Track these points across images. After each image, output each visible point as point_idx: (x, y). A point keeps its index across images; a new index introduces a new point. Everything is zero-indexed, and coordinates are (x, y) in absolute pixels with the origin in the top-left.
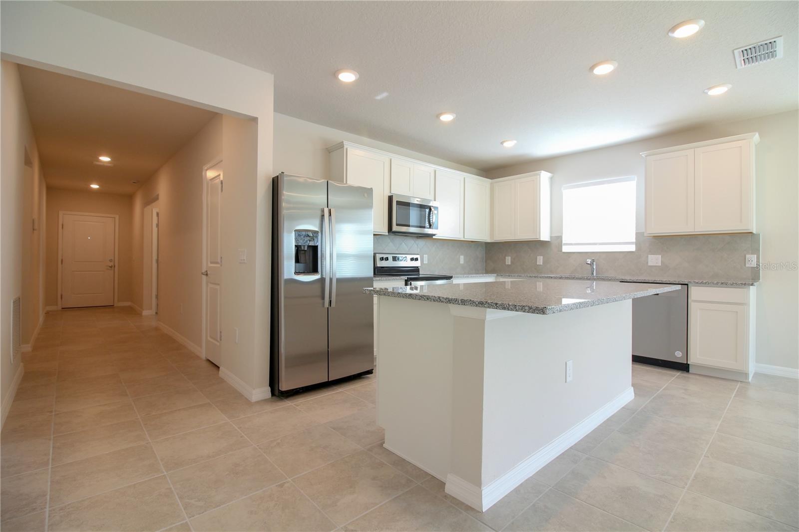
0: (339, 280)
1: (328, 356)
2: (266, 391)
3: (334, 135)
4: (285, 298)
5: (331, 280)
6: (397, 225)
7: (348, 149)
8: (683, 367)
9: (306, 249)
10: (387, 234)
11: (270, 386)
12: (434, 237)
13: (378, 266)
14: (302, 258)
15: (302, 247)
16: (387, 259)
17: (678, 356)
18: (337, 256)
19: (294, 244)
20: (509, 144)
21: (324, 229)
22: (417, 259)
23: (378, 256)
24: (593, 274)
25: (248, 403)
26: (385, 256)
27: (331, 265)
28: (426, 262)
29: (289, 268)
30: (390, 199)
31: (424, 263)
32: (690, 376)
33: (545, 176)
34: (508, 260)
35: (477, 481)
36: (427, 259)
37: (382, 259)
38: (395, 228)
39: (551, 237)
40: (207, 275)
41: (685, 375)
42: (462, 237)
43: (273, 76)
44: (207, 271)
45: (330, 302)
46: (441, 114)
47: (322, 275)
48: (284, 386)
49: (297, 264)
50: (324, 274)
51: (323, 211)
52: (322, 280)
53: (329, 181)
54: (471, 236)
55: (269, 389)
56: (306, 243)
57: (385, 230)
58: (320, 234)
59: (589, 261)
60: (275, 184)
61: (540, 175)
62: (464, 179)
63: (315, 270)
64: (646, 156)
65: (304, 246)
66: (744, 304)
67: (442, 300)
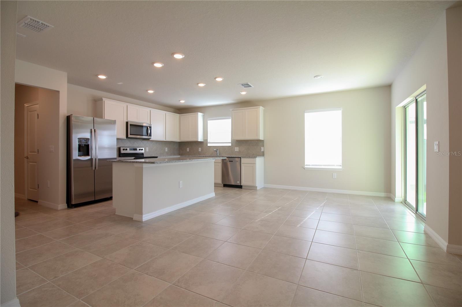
0: (99, 159)
1: (95, 193)
2: (65, 206)
3: (98, 93)
4: (74, 168)
5: (96, 159)
6: (130, 135)
7: (105, 101)
8: (240, 187)
9: (83, 146)
10: (126, 138)
11: (67, 203)
12: (150, 140)
13: (122, 152)
14: (81, 149)
15: (82, 145)
16: (126, 150)
17: (238, 183)
18: (99, 148)
19: (77, 144)
20: (182, 102)
21: (92, 138)
22: (142, 150)
23: (122, 149)
24: (217, 155)
25: (57, 210)
26: (125, 148)
27: (95, 153)
28: (147, 150)
29: (75, 155)
30: (127, 123)
31: (147, 151)
32: (243, 189)
33: (200, 115)
34: (188, 150)
35: (141, 213)
36: (148, 149)
37: (124, 150)
38: (129, 136)
39: (204, 140)
40: (28, 158)
41: (241, 189)
42: (165, 139)
43: (67, 73)
44: (28, 156)
45: (95, 168)
46: (148, 90)
47: (91, 157)
48: (73, 202)
49: (79, 152)
50: (92, 156)
51: (91, 130)
52: (91, 159)
53: (95, 118)
54: (168, 139)
55: (66, 204)
56: (83, 144)
57: (124, 137)
58: (90, 140)
59: (215, 150)
60: (68, 119)
61: (198, 114)
62: (166, 114)
63: (88, 154)
64: (232, 111)
65: (83, 145)
66: (255, 164)
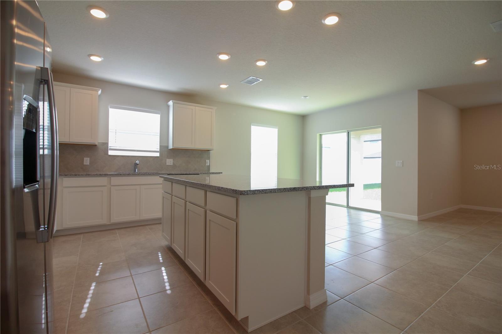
61: (98, 92)
67: (316, 188)
